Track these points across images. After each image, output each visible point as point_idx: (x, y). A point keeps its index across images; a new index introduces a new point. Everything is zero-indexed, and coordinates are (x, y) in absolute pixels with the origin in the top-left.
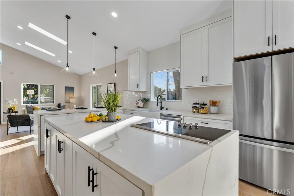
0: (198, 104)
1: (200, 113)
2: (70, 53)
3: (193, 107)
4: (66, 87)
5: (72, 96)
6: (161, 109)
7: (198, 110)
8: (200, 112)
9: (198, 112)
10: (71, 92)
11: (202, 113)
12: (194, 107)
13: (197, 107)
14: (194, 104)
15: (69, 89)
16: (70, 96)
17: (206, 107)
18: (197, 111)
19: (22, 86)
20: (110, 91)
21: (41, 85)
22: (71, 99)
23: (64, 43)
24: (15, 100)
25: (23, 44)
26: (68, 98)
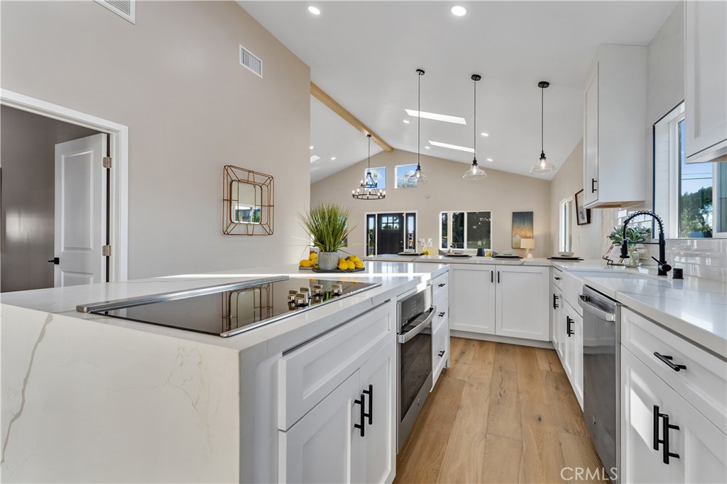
4: (515, 214)
5: (529, 234)
6: (661, 273)
10: (526, 224)
15: (523, 218)
16: (523, 233)
19: (441, 217)
20: (581, 212)
21: (468, 213)
22: (522, 240)
23: (461, 121)
24: (430, 240)
25: (429, 145)
26: (518, 237)
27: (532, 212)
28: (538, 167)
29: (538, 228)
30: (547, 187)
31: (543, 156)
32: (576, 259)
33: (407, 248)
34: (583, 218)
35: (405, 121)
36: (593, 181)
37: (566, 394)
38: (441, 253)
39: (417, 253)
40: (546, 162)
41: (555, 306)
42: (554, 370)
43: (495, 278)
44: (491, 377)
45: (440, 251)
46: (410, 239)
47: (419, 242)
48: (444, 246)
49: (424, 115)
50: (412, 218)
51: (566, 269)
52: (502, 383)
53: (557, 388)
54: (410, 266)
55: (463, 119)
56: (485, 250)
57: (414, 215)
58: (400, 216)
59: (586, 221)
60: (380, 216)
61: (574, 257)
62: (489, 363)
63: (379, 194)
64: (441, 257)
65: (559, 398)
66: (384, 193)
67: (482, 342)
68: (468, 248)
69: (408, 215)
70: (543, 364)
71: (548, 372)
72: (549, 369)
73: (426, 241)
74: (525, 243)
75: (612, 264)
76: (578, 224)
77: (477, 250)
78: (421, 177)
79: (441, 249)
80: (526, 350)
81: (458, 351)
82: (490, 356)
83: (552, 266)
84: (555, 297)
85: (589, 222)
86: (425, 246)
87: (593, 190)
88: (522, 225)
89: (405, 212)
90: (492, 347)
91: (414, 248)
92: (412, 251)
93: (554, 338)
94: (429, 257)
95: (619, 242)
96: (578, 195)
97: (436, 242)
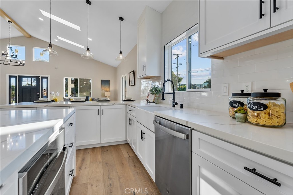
0: (249, 95)
1: (250, 123)
2: (90, 40)
3: (230, 104)
4: (102, 81)
5: (108, 90)
6: (174, 106)
7: (246, 113)
8: (251, 119)
9: (246, 120)
10: (107, 85)
11: (258, 125)
12: (235, 102)
13: (242, 104)
14: (235, 95)
16: (106, 89)
17: (275, 105)
18: (242, 115)
19: (65, 81)
20: (131, 81)
21: (80, 79)
22: (105, 92)
23: (78, 28)
24: (58, 92)
25: (57, 39)
26: (103, 91)
27: (109, 80)
28: (119, 57)
29: (112, 87)
30: (115, 70)
31: (121, 53)
32: (133, 101)
33: (42, 97)
34: (132, 83)
35: (40, 18)
36: (144, 66)
37: (140, 169)
38: (65, 100)
39: (49, 100)
40: (122, 56)
41: (130, 124)
42: (130, 156)
43: (100, 112)
44: (102, 172)
45: (64, 99)
46: (45, 92)
47: (50, 93)
48: (67, 96)
49: (54, 18)
50: (46, 79)
51: (137, 106)
52: (109, 175)
53: (135, 167)
54: (45, 111)
55: (79, 27)
56: (89, 97)
57: (47, 78)
58: (37, 78)
59: (134, 85)
60: (21, 77)
61: (132, 99)
62: (100, 162)
63: (19, 62)
64: (64, 103)
65: (138, 173)
66: (24, 62)
67: (93, 149)
68: (80, 96)
69: (42, 78)
70: (125, 153)
71: (128, 157)
72: (128, 156)
73: (56, 93)
74: (107, 94)
75: (149, 103)
76: (130, 86)
77: (85, 97)
78: (52, 51)
79: (65, 97)
80: (115, 147)
81: (80, 160)
82: (99, 157)
83: (127, 105)
84: (130, 120)
85: (135, 85)
86: (55, 96)
87: (144, 70)
88: (105, 86)
89: (40, 76)
90: (99, 150)
91: (47, 97)
92: (46, 100)
93: (128, 138)
94: (57, 103)
95: (153, 93)
96: (130, 74)
97: (62, 93)
